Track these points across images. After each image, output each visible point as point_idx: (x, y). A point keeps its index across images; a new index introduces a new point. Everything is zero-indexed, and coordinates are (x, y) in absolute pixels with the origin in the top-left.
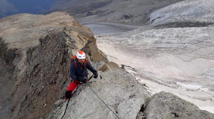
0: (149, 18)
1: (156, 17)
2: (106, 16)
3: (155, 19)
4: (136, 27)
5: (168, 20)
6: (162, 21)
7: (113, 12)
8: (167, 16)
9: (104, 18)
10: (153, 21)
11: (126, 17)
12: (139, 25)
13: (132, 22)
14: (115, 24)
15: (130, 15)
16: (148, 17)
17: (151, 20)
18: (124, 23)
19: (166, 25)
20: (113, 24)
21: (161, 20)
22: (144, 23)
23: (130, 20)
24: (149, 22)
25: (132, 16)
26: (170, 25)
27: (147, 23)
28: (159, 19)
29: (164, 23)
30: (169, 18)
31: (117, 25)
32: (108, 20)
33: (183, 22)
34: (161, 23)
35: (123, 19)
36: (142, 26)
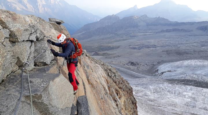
0: (158, 70)
1: (166, 70)
2: (112, 59)
3: (165, 72)
4: (143, 75)
5: (181, 76)
6: (173, 76)
7: (119, 57)
8: (179, 72)
9: (110, 60)
10: (162, 73)
11: (132, 64)
12: (146, 75)
13: (139, 70)
14: (120, 68)
15: (137, 63)
16: (156, 68)
17: (160, 72)
18: (129, 69)
19: (181, 81)
20: (118, 68)
21: (173, 74)
22: (152, 74)
23: (136, 67)
24: (157, 74)
25: (138, 64)
26: (186, 82)
27: (155, 74)
28: (169, 72)
29: (176, 78)
30: (181, 74)
31: (122, 69)
32: (114, 63)
33: (203, 82)
34: (173, 77)
35: (129, 65)
36: (149, 75)
